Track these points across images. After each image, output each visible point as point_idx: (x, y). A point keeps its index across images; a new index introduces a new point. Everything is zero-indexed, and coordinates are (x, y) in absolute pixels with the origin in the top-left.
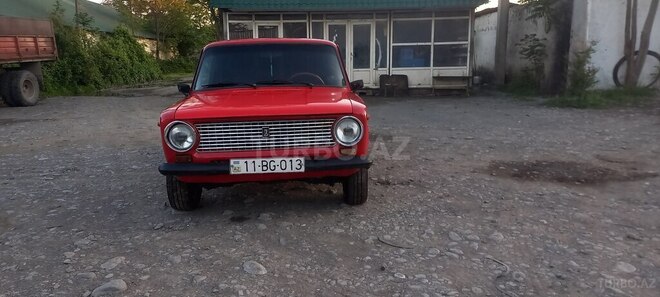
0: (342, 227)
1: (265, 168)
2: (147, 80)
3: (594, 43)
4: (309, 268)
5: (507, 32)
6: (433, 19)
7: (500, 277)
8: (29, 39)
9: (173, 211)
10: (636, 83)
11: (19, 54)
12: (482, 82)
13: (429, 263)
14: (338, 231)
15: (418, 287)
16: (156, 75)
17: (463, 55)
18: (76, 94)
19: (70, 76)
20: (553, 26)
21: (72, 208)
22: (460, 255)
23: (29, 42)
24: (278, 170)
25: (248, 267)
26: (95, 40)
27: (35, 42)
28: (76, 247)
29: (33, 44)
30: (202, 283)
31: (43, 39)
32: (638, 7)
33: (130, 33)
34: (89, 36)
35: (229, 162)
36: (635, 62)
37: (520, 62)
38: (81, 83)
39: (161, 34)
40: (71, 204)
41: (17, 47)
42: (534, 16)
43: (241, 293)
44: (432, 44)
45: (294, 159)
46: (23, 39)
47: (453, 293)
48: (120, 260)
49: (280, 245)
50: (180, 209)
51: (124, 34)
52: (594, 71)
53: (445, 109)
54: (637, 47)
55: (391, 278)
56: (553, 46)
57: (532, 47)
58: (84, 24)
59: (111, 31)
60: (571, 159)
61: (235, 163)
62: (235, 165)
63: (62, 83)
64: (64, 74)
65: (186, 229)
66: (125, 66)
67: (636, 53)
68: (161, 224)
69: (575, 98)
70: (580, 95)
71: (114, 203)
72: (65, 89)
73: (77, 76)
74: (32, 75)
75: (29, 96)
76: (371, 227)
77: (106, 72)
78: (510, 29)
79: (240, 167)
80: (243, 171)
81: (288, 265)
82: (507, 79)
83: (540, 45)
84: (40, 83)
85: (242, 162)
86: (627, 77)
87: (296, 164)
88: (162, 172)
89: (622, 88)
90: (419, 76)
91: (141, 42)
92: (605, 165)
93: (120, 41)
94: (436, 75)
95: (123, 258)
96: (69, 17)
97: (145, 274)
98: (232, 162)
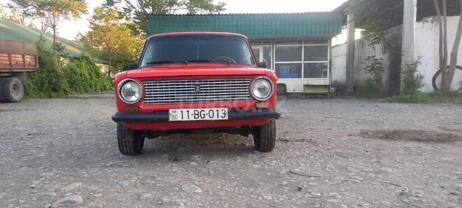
0: (258, 164)
1: (196, 116)
2: (101, 90)
3: (419, 58)
4: (237, 188)
5: (354, 57)
6: (303, 46)
7: (401, 194)
8: (18, 56)
9: (121, 156)
10: (449, 88)
11: (11, 65)
12: (337, 92)
13: (338, 185)
14: (256, 166)
15: (335, 201)
16: (108, 87)
17: (324, 70)
18: (50, 97)
19: (46, 85)
20: (387, 50)
21: (41, 155)
22: (361, 181)
23: (19, 58)
24: (207, 118)
25: (186, 187)
26: (66, 62)
27: (23, 58)
28: (42, 177)
29: (21, 59)
30: (147, 198)
31: (29, 56)
32: (448, 36)
33: (91, 58)
34: (62, 59)
35: (168, 111)
36: (448, 73)
37: (364, 76)
38: (55, 90)
39: (112, 60)
40: (40, 153)
41: (10, 60)
42: (373, 44)
43: (182, 204)
44: (302, 62)
45: (220, 109)
46: (14, 55)
47: (366, 204)
48: (77, 185)
49: (210, 175)
50: (128, 154)
51: (87, 59)
52: (422, 77)
53: (316, 104)
54: (448, 63)
55: (308, 195)
56: (388, 64)
57: (373, 65)
58: (59, 51)
59: (78, 57)
60: (420, 129)
61: (173, 112)
62: (173, 114)
63: (40, 90)
64: (43, 83)
65: (132, 166)
66: (86, 80)
67: (448, 67)
68: (112, 163)
69: (409, 96)
70: (412, 94)
71: (74, 152)
72: (42, 94)
73: (51, 85)
74: (19, 81)
75: (16, 96)
76: (281, 165)
77: (72, 84)
78: (355, 54)
79: (177, 115)
80: (179, 119)
81: (219, 187)
82: (355, 88)
83: (379, 63)
84: (25, 87)
85: (178, 111)
86: (443, 83)
87: (221, 114)
88: (114, 119)
89: (439, 92)
90: (294, 84)
91: (98, 65)
92: (447, 132)
93: (84, 64)
94: (306, 84)
95: (81, 183)
96: (48, 45)
97: (98, 193)
98: (171, 111)
